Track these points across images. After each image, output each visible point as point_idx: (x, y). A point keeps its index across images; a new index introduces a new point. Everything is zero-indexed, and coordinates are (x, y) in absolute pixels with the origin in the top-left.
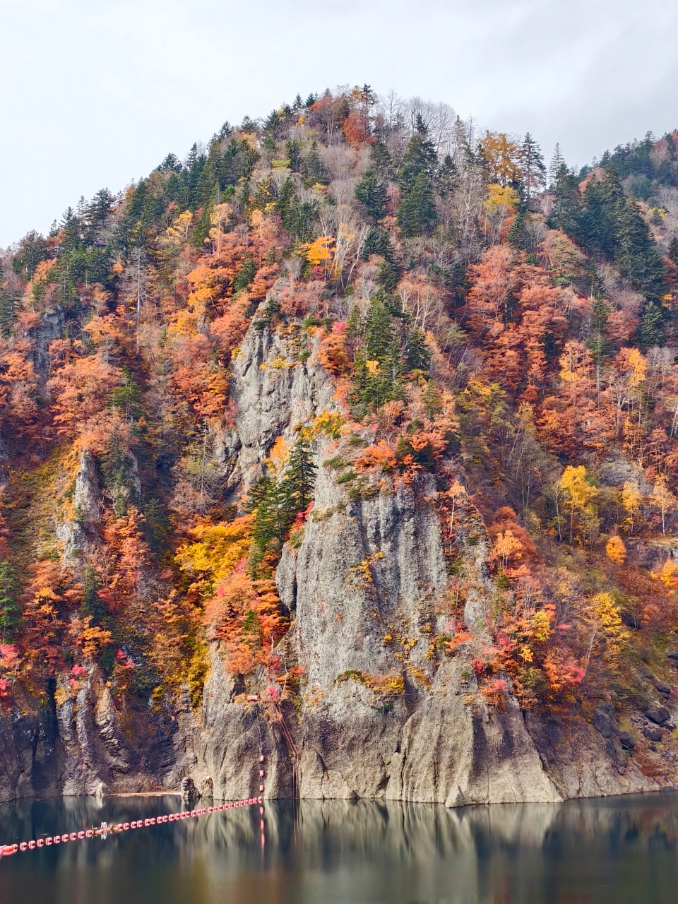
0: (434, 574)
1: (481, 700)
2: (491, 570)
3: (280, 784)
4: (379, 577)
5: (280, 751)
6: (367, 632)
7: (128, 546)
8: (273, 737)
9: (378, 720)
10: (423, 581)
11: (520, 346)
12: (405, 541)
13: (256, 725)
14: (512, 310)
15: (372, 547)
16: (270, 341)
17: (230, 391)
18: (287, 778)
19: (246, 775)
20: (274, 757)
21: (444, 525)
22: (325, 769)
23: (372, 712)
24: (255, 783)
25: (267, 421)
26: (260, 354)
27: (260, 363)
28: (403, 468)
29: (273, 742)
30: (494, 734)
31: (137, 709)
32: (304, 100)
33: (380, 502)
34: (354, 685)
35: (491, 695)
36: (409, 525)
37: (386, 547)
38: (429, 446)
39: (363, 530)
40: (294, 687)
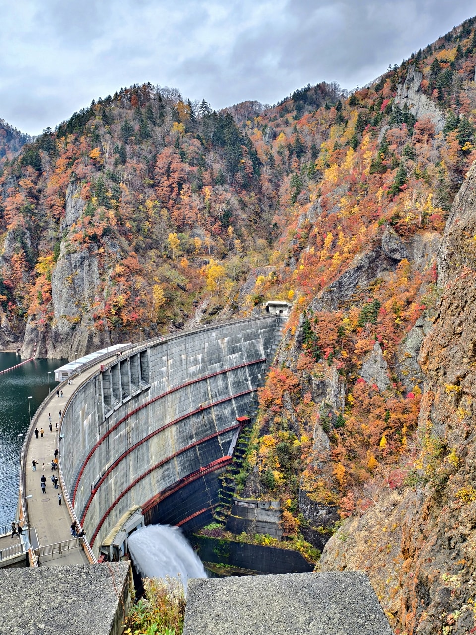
0: (95, 280)
1: (93, 329)
2: (113, 278)
3: (40, 352)
4: (76, 281)
5: (42, 341)
6: (69, 301)
8: (41, 336)
9: (70, 332)
10: (91, 283)
12: (86, 269)
13: (35, 333)
15: (74, 270)
16: (76, 188)
18: (44, 351)
19: (29, 350)
20: (39, 344)
21: (100, 262)
22: (54, 348)
23: (69, 329)
24: (33, 351)
26: (72, 193)
28: (85, 242)
29: (40, 339)
30: (96, 340)
33: (77, 254)
34: (64, 320)
35: (97, 326)
36: (87, 263)
37: (79, 270)
38: (95, 234)
39: (71, 264)
40: (50, 319)
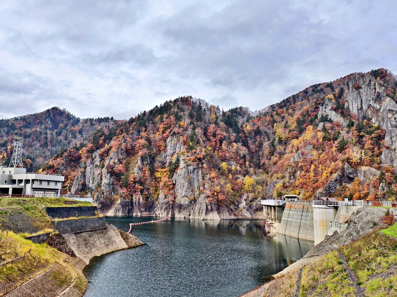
0: (200, 179)
1: (207, 202)
2: (210, 179)
3: (172, 215)
4: (191, 179)
5: (172, 209)
6: (188, 189)
7: (147, 172)
8: (171, 206)
9: (189, 204)
10: (198, 181)
11: (215, 141)
12: (195, 174)
13: (168, 204)
14: (214, 135)
15: (190, 174)
16: (173, 138)
17: (165, 146)
18: (173, 213)
19: (166, 213)
20: (171, 210)
21: (202, 171)
22: (180, 212)
23: (189, 203)
24: (168, 214)
25: (172, 152)
26: (171, 140)
27: (171, 141)
28: (196, 161)
29: (171, 207)
30: (209, 207)
31: (147, 201)
32: (180, 98)
33: (191, 167)
34: (185, 198)
35: (209, 201)
36: (196, 171)
37: (192, 174)
38: (200, 158)
39: (188, 171)
40: (175, 198)
